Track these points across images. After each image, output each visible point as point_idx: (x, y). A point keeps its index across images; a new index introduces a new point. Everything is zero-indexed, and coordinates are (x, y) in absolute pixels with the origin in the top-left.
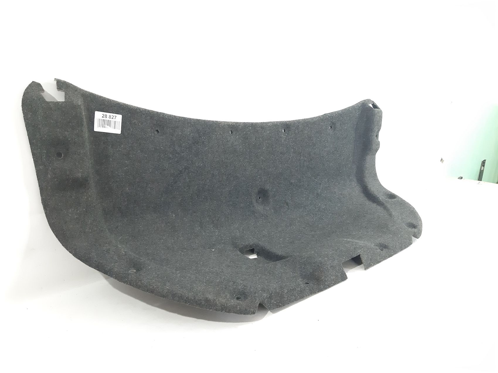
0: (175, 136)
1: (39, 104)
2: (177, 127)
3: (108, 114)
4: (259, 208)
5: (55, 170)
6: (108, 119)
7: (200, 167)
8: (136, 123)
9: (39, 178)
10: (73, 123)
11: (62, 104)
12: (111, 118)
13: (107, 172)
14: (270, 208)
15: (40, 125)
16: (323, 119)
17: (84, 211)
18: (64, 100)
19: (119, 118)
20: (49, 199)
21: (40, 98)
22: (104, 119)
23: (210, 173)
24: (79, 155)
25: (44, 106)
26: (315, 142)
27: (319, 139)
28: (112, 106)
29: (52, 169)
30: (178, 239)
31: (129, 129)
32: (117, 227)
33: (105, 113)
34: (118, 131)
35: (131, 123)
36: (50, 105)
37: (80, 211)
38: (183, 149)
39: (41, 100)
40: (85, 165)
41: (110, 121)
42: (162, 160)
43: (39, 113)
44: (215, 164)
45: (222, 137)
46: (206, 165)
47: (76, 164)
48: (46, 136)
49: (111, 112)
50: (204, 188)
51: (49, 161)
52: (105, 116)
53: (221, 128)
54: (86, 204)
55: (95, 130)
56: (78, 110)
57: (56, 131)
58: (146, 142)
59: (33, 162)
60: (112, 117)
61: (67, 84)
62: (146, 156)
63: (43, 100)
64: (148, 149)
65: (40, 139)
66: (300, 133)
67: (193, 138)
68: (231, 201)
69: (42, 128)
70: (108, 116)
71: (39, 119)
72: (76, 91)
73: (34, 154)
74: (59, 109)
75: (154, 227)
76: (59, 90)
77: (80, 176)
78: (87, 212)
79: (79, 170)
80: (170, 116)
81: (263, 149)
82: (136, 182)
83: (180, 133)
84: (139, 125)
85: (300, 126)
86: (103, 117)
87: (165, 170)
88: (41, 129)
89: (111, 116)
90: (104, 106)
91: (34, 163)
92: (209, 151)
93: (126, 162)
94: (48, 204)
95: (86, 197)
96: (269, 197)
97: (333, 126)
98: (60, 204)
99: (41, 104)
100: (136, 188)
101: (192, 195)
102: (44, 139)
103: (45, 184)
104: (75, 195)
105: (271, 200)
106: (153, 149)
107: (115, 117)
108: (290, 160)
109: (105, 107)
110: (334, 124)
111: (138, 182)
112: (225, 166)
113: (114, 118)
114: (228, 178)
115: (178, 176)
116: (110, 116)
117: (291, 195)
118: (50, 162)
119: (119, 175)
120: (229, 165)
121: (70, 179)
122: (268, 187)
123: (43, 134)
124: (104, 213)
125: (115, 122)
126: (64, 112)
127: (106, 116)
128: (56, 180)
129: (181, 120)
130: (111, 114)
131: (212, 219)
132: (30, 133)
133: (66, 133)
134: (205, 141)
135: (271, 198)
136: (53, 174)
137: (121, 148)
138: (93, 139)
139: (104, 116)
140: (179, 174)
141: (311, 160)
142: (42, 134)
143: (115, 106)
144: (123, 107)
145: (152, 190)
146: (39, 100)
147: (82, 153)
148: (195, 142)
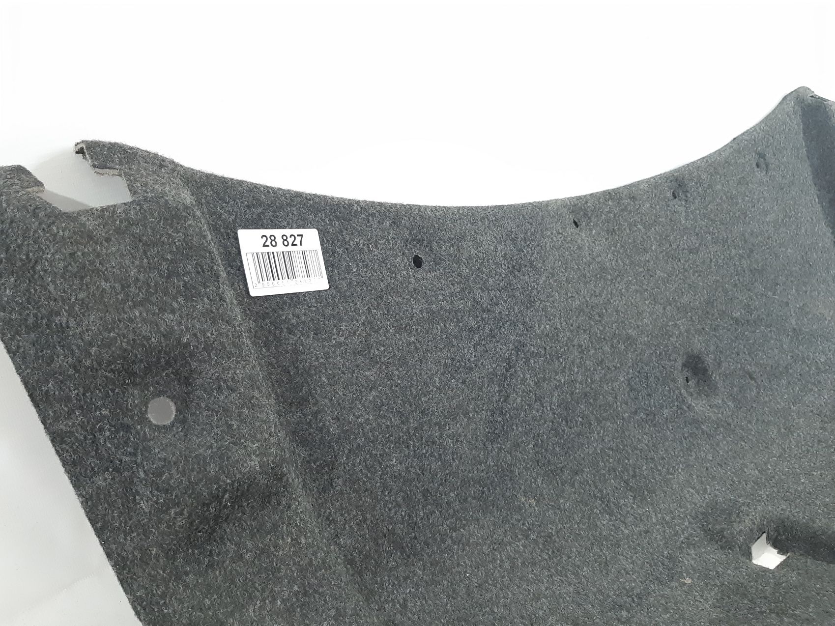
0: (464, 263)
1: (36, 231)
2: (463, 237)
3: (278, 233)
4: (699, 406)
5: (160, 475)
6: (280, 248)
7: (547, 335)
8: (361, 246)
9: (99, 525)
10: (183, 275)
11: (126, 212)
12: (290, 244)
13: (324, 425)
14: (723, 400)
15: (58, 314)
16: (740, 148)
17: (296, 594)
18: (128, 199)
19: (311, 238)
20: (163, 596)
21: (37, 208)
22: (271, 249)
23: (574, 346)
24: (233, 390)
25: (61, 233)
26: (743, 206)
27: (747, 196)
28: (281, 207)
29: (146, 475)
30: (576, 575)
31: (348, 270)
32: (404, 606)
33: (268, 232)
34: (320, 283)
35: (347, 249)
36: (84, 224)
37: (283, 601)
38: (492, 293)
39: (41, 214)
40: (265, 422)
41: (289, 253)
42: (455, 342)
43: (43, 266)
44: (575, 317)
45: (564, 240)
46: (559, 326)
47: (231, 426)
48: (93, 350)
49: (285, 223)
50: (573, 393)
51: (127, 446)
52: (269, 241)
53: (553, 216)
54: (295, 564)
55: (253, 293)
56: (190, 222)
57: (131, 320)
58: (401, 296)
59: (63, 470)
60: (290, 240)
61: (125, 150)
62: (413, 339)
63: (49, 210)
64: (411, 318)
65: (71, 372)
66: (708, 191)
67: (504, 257)
68: (639, 409)
69: (72, 323)
70: (279, 240)
71: (51, 288)
72: (161, 166)
73: (58, 439)
74: (118, 231)
75: (502, 561)
76: (101, 171)
77: (258, 468)
78: (306, 594)
79: (246, 447)
80: (435, 209)
81: (652, 250)
82: (412, 432)
83: (474, 252)
84: (369, 250)
85: (703, 177)
86: (264, 246)
87: (471, 369)
88: (68, 327)
89: (288, 236)
90: (260, 210)
91: (68, 472)
92: (550, 283)
93: (368, 373)
94: (164, 616)
95: (289, 540)
96: (707, 370)
97: (762, 162)
98: (207, 601)
99: (44, 226)
100: (415, 451)
101: (553, 422)
102: (88, 363)
103: (132, 540)
104: (249, 544)
105: (715, 377)
106: (425, 314)
107: (298, 239)
108: (713, 264)
109: (262, 212)
110: (762, 156)
111: (416, 428)
112: (597, 317)
113: (297, 242)
114: (612, 346)
115: (506, 378)
116: (284, 238)
117: (748, 349)
118: (136, 449)
119: (360, 425)
120: (604, 311)
121: (225, 491)
122: (698, 344)
123: (78, 347)
124: (351, 572)
125: (303, 252)
126: (140, 241)
127: (273, 238)
128: (173, 511)
129: (463, 214)
130: (288, 232)
131: (622, 477)
132: (24, 358)
133: (168, 317)
134: (533, 258)
135: (714, 372)
136: (156, 493)
137: (342, 336)
138: (256, 326)
139: (268, 243)
140: (507, 370)
141: (752, 251)
142: (74, 348)
143: (291, 205)
144: (311, 202)
145: (457, 441)
146: (35, 215)
147: (243, 379)
148: (513, 267)
